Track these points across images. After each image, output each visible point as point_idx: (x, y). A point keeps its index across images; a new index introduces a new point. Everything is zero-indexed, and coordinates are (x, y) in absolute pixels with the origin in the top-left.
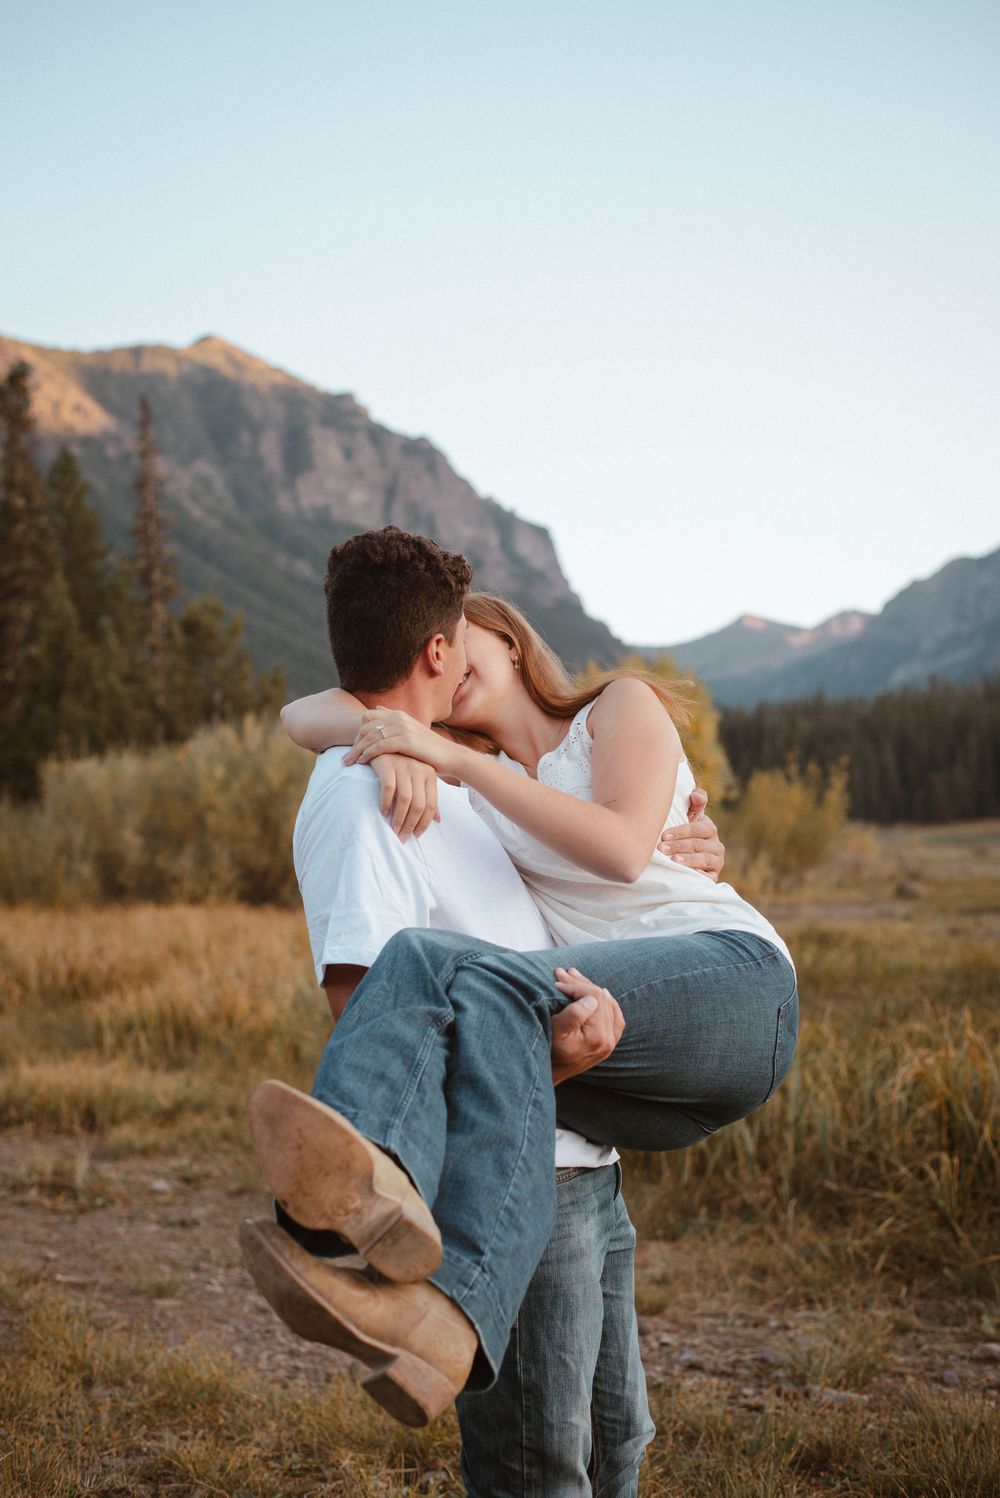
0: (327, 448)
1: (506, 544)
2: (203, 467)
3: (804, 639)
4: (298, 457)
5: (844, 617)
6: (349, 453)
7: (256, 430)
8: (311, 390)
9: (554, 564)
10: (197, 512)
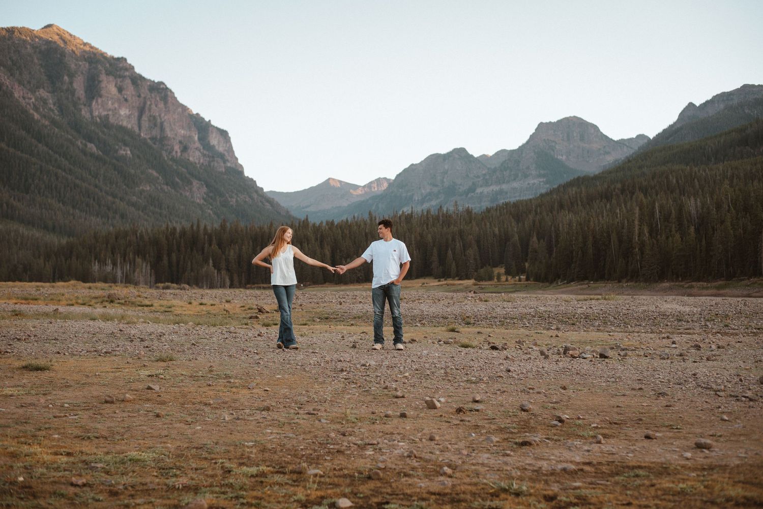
0: (109, 87)
1: (203, 139)
2: (43, 93)
3: (359, 192)
4: (93, 90)
5: (379, 181)
6: (120, 90)
7: (71, 76)
8: (103, 55)
9: (230, 150)
10: (36, 116)
